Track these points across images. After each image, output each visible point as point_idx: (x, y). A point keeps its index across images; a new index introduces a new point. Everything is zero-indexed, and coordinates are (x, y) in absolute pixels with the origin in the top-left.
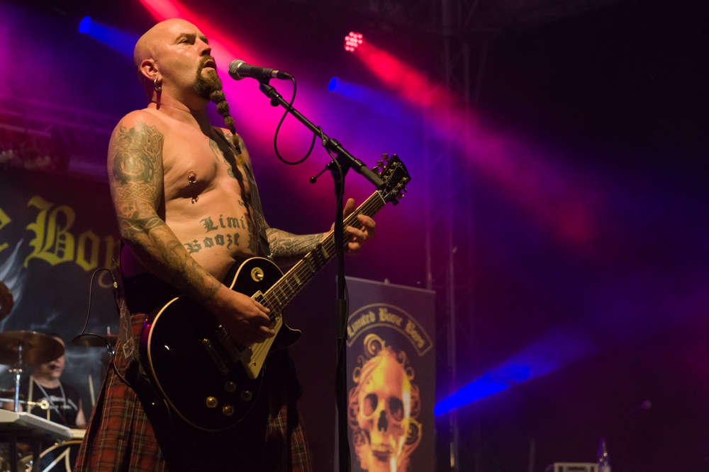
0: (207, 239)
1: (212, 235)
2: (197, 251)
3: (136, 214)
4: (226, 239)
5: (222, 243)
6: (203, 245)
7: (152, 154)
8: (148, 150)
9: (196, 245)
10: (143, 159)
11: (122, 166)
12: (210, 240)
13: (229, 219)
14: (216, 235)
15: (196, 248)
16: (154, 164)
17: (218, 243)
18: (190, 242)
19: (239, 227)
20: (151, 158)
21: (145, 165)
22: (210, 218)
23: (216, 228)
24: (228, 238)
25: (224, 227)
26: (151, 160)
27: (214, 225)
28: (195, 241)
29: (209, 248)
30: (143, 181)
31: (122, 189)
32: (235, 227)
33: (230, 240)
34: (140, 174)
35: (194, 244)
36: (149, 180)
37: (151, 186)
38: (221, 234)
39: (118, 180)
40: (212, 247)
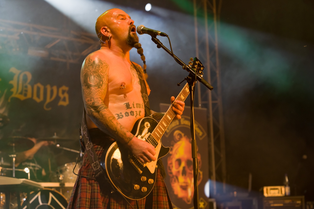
0: (126, 113)
1: (129, 111)
2: (121, 118)
3: (93, 103)
4: (135, 113)
5: (133, 115)
6: (124, 115)
7: (102, 74)
8: (101, 72)
9: (121, 115)
10: (98, 76)
11: (88, 79)
12: (128, 113)
13: (137, 104)
14: (130, 111)
15: (121, 116)
16: (103, 79)
17: (131, 115)
18: (118, 114)
19: (141, 108)
20: (102, 76)
21: (99, 79)
22: (128, 103)
23: (131, 108)
24: (136, 113)
25: (134, 107)
26: (102, 77)
27: (130, 107)
28: (121, 113)
29: (127, 117)
30: (97, 87)
31: (87, 90)
32: (139, 108)
33: (137, 114)
34: (96, 84)
35: (120, 114)
36: (100, 86)
37: (101, 89)
38: (133, 111)
39: (86, 86)
40: (129, 116)
